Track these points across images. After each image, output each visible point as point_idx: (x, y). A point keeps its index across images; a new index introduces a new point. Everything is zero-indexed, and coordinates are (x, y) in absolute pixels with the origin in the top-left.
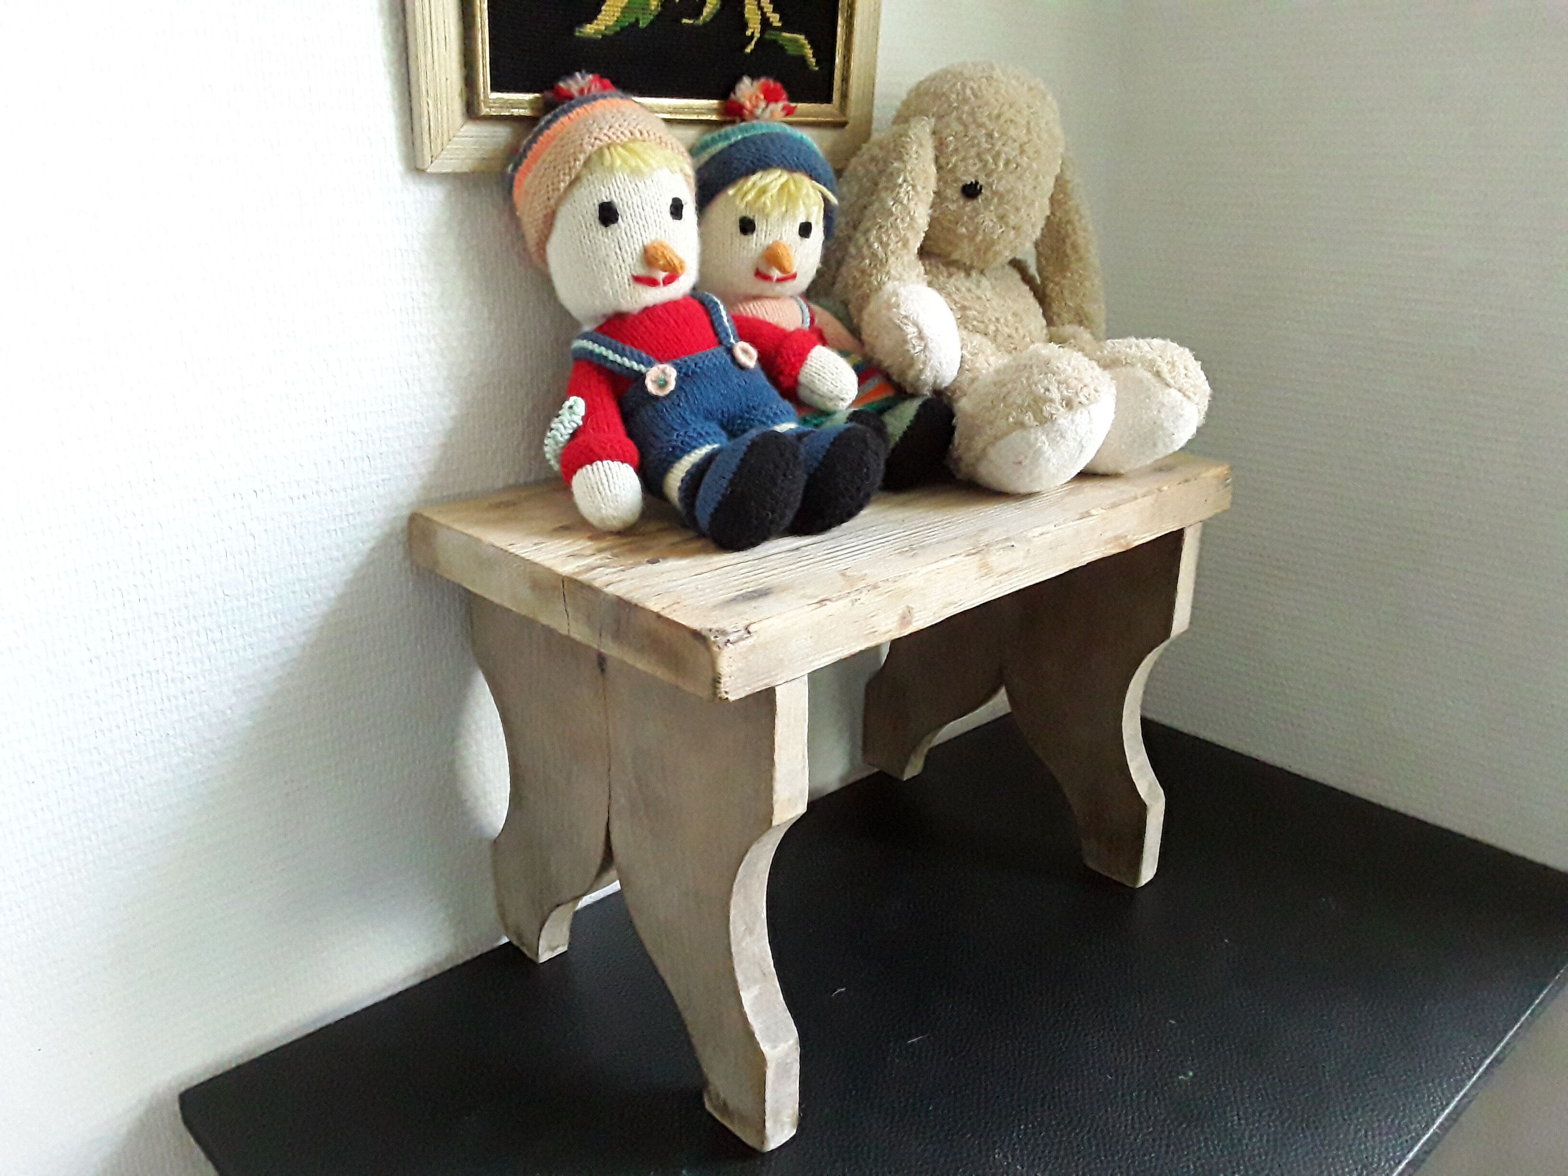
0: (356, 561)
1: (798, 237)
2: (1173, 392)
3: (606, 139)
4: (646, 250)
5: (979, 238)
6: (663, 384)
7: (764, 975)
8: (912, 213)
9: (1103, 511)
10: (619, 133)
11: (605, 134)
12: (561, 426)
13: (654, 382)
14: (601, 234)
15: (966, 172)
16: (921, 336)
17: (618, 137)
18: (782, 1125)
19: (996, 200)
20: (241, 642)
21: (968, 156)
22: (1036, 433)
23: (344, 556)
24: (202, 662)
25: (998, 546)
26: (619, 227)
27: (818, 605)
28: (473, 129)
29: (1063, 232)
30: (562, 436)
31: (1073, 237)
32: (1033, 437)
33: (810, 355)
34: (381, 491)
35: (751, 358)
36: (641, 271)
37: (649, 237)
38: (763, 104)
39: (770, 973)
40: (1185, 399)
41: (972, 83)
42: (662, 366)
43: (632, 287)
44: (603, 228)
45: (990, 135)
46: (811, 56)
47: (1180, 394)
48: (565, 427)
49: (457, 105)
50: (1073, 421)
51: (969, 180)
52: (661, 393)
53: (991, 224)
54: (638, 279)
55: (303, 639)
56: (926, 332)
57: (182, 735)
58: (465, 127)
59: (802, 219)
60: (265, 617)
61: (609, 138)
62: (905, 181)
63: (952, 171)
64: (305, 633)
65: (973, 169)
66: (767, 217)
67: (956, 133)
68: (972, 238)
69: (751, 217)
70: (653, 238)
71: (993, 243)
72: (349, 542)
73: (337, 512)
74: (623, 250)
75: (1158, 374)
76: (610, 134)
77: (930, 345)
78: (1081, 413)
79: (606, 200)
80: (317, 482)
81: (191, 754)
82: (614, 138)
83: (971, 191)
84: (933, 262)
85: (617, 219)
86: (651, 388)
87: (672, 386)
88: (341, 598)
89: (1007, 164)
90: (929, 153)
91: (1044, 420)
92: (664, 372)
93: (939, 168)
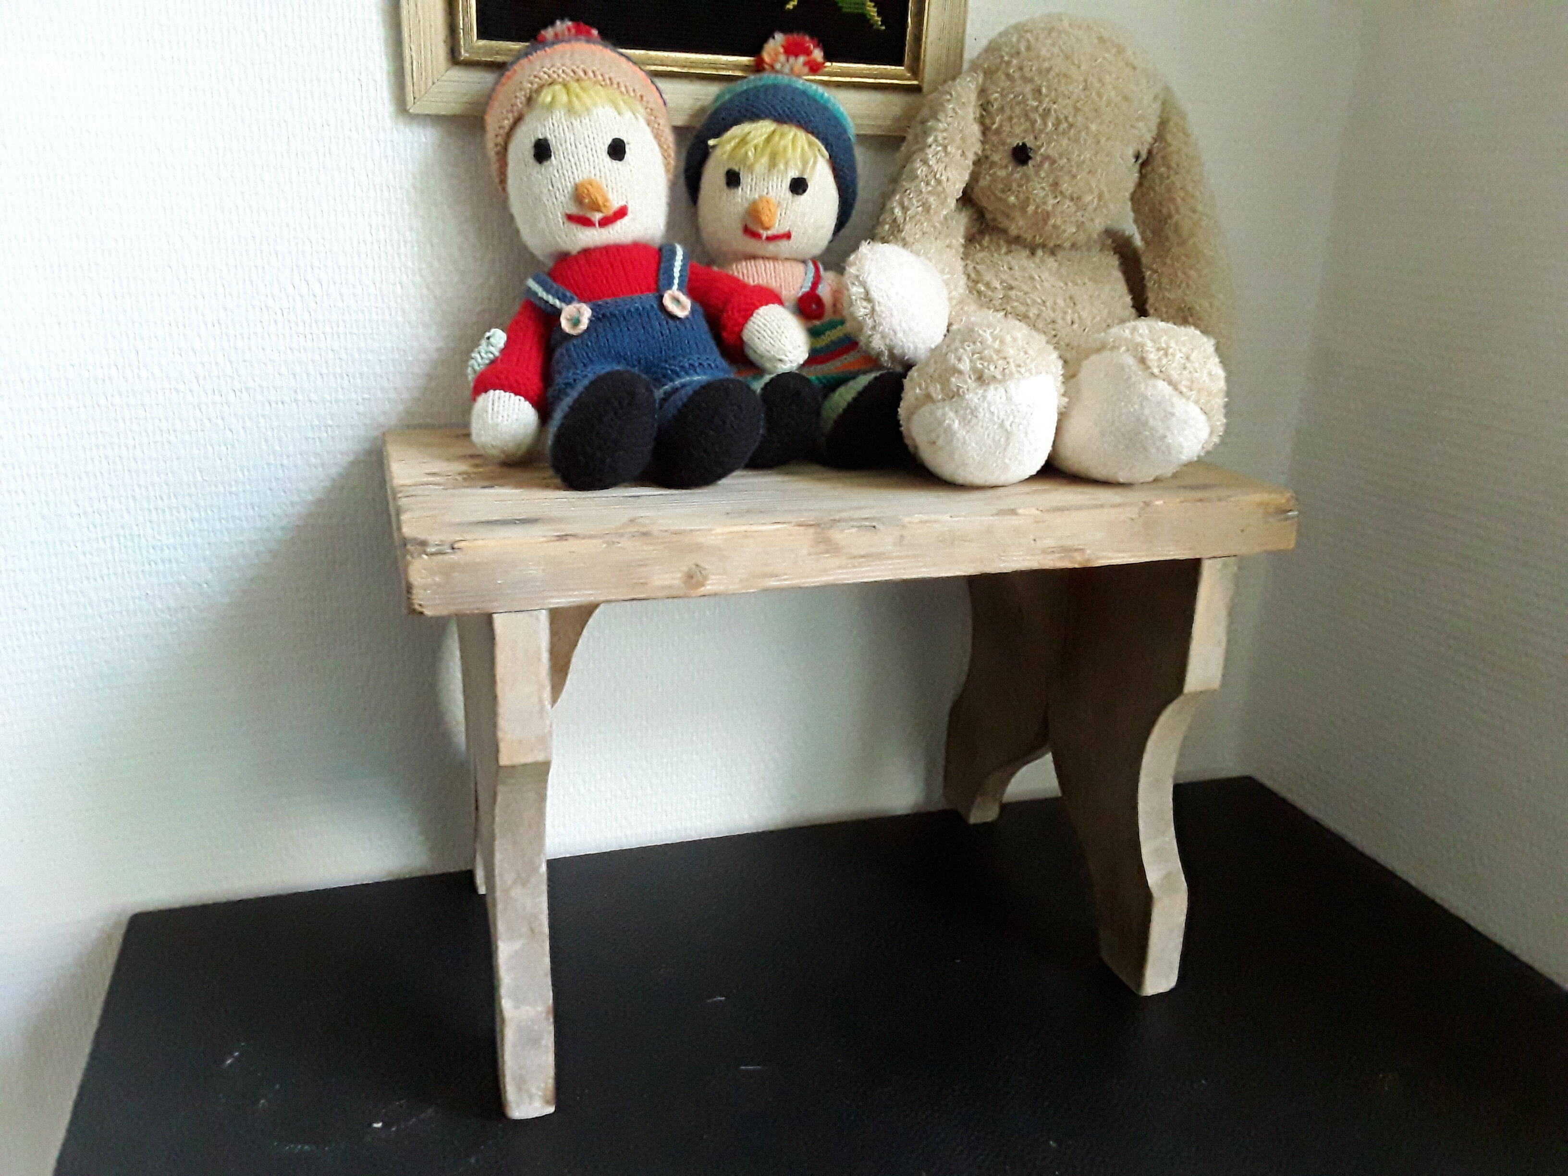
0: (334, 471)
1: (789, 194)
2: (1161, 385)
3: (546, 76)
4: (576, 188)
5: (1031, 209)
6: (576, 322)
7: (532, 931)
8: (938, 176)
9: (1038, 513)
10: (560, 72)
11: (545, 73)
12: (478, 356)
13: (568, 320)
14: (536, 171)
15: (1011, 134)
16: (868, 298)
17: (558, 75)
18: (531, 1097)
19: (1046, 165)
20: (218, 526)
21: (1014, 115)
22: (943, 408)
23: (323, 465)
24: (181, 536)
25: (852, 523)
26: (551, 163)
27: (558, 538)
28: (459, 75)
29: (1165, 211)
30: (479, 365)
31: (1176, 217)
32: (939, 413)
33: (757, 311)
34: (361, 409)
35: (683, 308)
36: (573, 210)
37: (579, 176)
38: (782, 58)
39: (541, 933)
40: (1175, 393)
41: (1029, 35)
42: (578, 305)
43: (566, 225)
44: (538, 165)
45: (1038, 91)
46: (876, 14)
47: (1170, 388)
48: (482, 358)
49: (441, 51)
50: (984, 397)
51: (1016, 142)
52: (573, 332)
53: (1042, 194)
54: (570, 218)
55: (279, 534)
56: (874, 294)
57: (161, 598)
58: (448, 73)
59: (794, 173)
60: (242, 508)
61: (549, 76)
62: (936, 140)
63: (998, 132)
64: (283, 528)
65: (1018, 130)
66: (751, 169)
67: (1003, 89)
68: (1023, 210)
69: (737, 169)
70: (585, 176)
71: (1047, 216)
72: (328, 452)
73: (316, 422)
74: (555, 188)
75: (1143, 361)
76: (551, 72)
77: (877, 308)
78: (996, 389)
79: (541, 137)
80: (296, 392)
81: (169, 617)
82: (555, 76)
83: (1021, 155)
84: (995, 238)
85: (550, 156)
86: (565, 325)
87: (584, 325)
88: (319, 502)
89: (1057, 125)
90: (971, 112)
91: (953, 396)
92: (579, 311)
93: (985, 130)
